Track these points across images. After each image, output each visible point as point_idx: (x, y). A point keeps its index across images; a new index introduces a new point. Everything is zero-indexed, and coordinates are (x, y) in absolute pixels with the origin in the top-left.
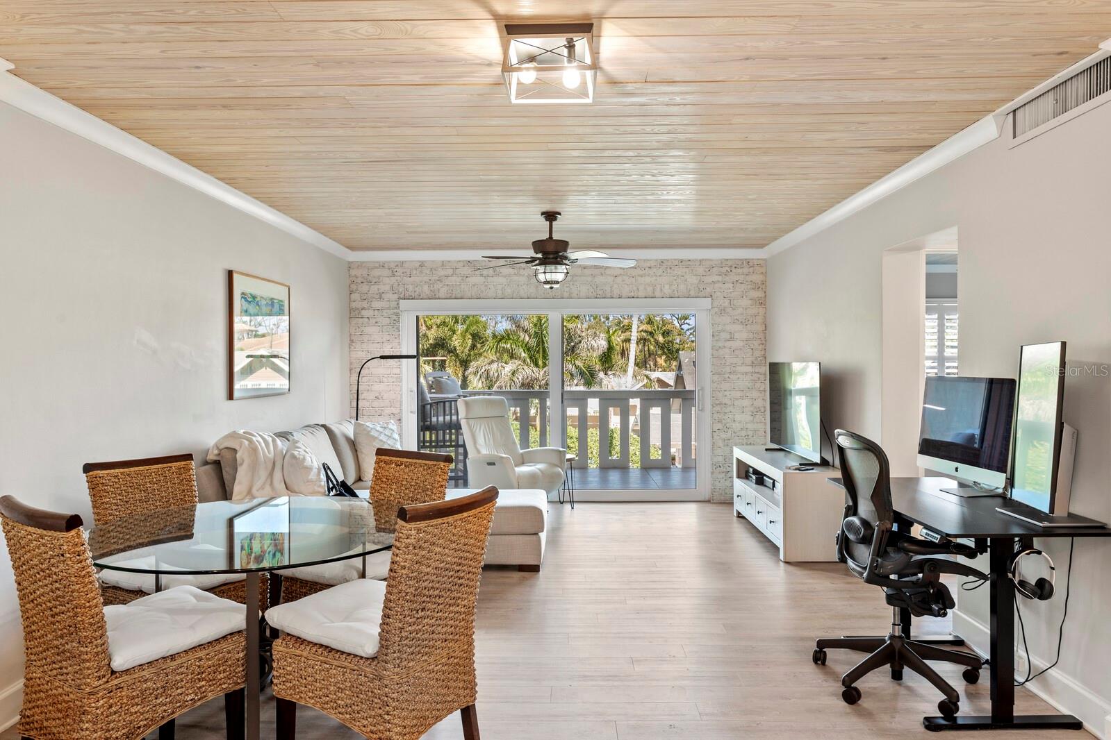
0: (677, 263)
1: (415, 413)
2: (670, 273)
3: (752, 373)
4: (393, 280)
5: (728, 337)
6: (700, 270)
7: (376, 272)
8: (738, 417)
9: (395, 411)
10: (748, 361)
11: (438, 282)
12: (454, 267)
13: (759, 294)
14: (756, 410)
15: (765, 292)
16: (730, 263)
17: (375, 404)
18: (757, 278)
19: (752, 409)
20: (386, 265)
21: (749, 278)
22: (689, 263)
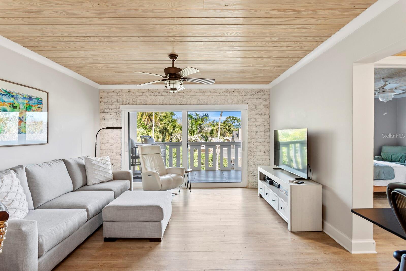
0: (234, 90)
1: (128, 152)
2: (231, 95)
3: (264, 135)
4: (118, 97)
5: (255, 120)
6: (243, 93)
7: (111, 94)
8: (259, 153)
9: (119, 151)
10: (263, 130)
11: (136, 98)
12: (143, 92)
13: (266, 103)
14: (266, 150)
15: (269, 102)
16: (255, 91)
17: (110, 148)
18: (266, 97)
19: (264, 150)
20: (115, 91)
21: (263, 97)
22: (239, 90)
